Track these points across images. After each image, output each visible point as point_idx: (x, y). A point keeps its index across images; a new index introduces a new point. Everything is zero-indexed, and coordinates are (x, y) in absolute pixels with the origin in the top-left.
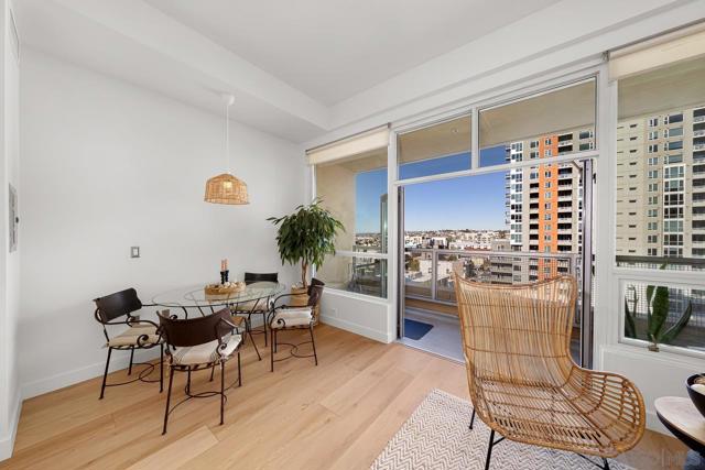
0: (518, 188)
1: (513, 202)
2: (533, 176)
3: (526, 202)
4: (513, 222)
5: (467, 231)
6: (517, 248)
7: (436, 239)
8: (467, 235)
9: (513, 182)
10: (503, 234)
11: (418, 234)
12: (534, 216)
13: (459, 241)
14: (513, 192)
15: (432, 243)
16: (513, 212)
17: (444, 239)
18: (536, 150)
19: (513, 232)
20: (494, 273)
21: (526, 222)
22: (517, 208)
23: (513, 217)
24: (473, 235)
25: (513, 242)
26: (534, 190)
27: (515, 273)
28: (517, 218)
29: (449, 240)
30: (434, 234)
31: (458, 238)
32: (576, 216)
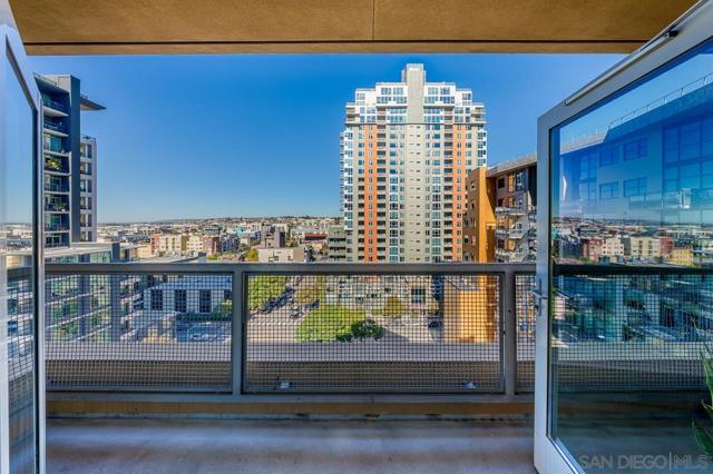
0: (350, 180)
1: (346, 192)
2: (360, 171)
3: (356, 193)
4: (346, 210)
5: (308, 218)
6: (349, 232)
7: (278, 225)
8: (308, 221)
9: (346, 174)
10: (337, 220)
11: (257, 220)
12: (361, 206)
13: (299, 227)
14: (346, 183)
15: (273, 230)
16: (346, 201)
17: (285, 226)
18: (362, 150)
19: (346, 219)
20: (331, 257)
21: (356, 210)
22: (349, 197)
23: (346, 206)
24: (313, 221)
25: (346, 228)
26: (361, 184)
27: (348, 255)
28: (349, 206)
29: (290, 227)
30: (275, 220)
31: (299, 224)
32: (388, 206)
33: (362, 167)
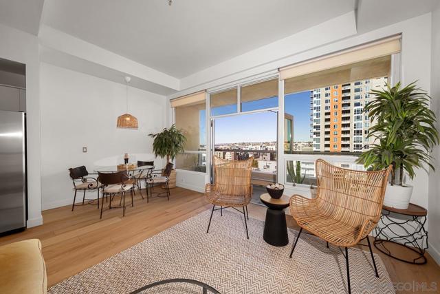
0: (318, 115)
1: (315, 124)
2: (327, 108)
3: (322, 124)
4: (315, 136)
7: (270, 147)
9: (315, 111)
12: (327, 133)
14: (315, 118)
16: (315, 130)
17: (274, 147)
18: (328, 92)
19: (315, 143)
21: (323, 136)
22: (317, 127)
23: (315, 133)
25: (315, 149)
26: (328, 117)
28: (317, 134)
29: (277, 148)
30: (268, 144)
32: (352, 133)
33: (328, 105)
